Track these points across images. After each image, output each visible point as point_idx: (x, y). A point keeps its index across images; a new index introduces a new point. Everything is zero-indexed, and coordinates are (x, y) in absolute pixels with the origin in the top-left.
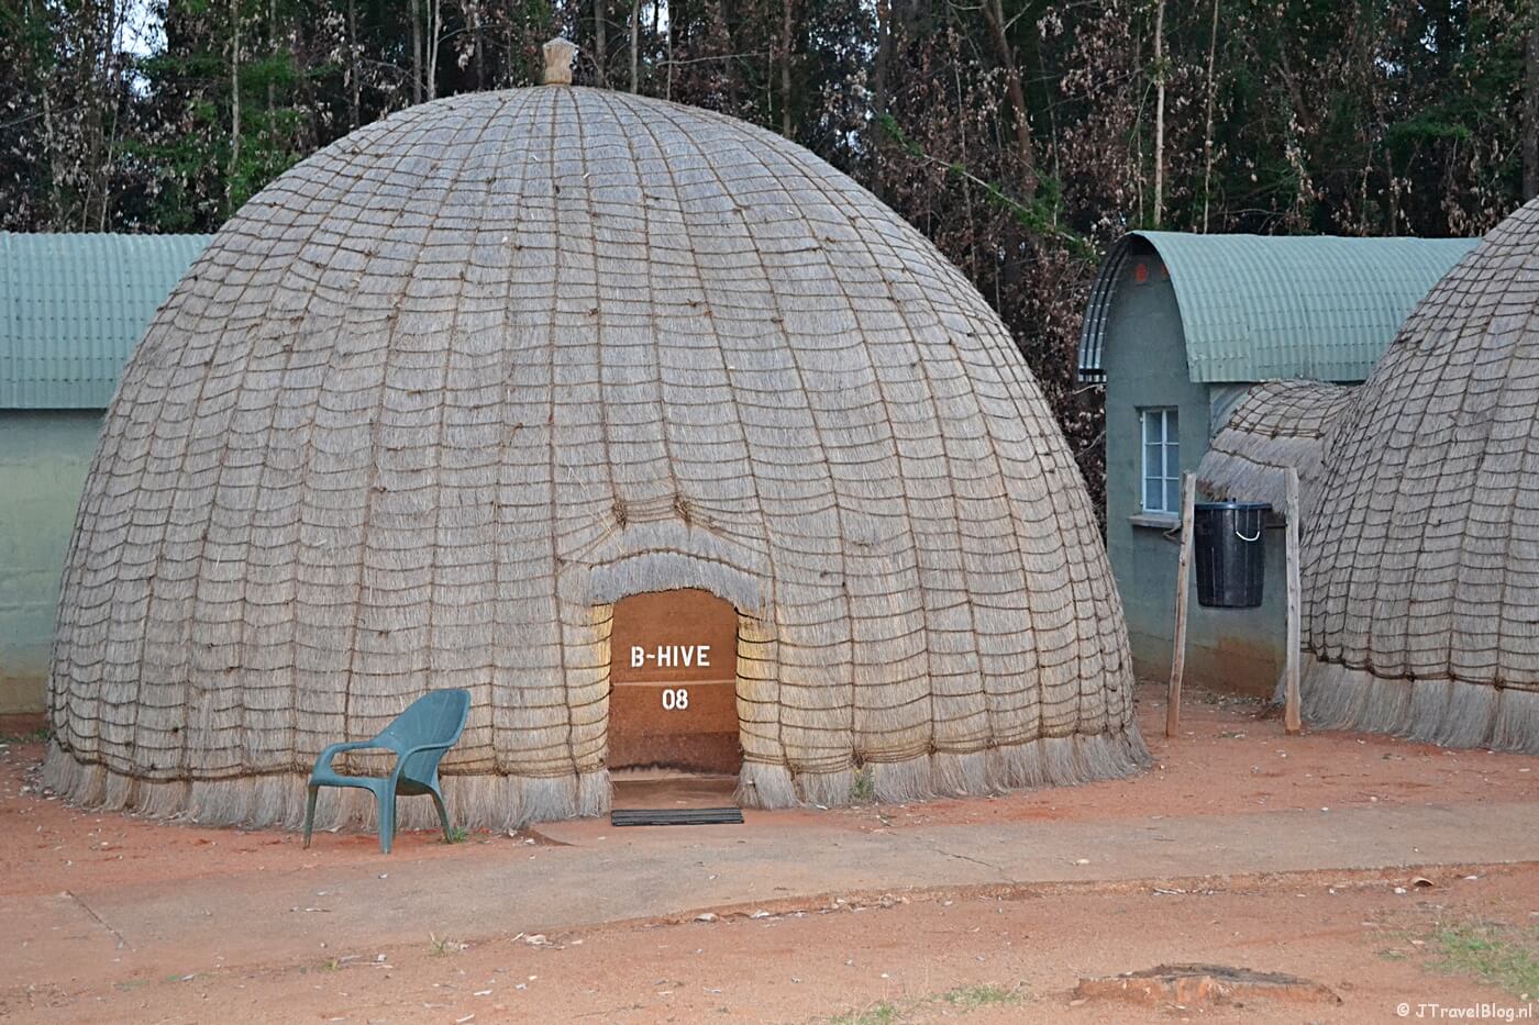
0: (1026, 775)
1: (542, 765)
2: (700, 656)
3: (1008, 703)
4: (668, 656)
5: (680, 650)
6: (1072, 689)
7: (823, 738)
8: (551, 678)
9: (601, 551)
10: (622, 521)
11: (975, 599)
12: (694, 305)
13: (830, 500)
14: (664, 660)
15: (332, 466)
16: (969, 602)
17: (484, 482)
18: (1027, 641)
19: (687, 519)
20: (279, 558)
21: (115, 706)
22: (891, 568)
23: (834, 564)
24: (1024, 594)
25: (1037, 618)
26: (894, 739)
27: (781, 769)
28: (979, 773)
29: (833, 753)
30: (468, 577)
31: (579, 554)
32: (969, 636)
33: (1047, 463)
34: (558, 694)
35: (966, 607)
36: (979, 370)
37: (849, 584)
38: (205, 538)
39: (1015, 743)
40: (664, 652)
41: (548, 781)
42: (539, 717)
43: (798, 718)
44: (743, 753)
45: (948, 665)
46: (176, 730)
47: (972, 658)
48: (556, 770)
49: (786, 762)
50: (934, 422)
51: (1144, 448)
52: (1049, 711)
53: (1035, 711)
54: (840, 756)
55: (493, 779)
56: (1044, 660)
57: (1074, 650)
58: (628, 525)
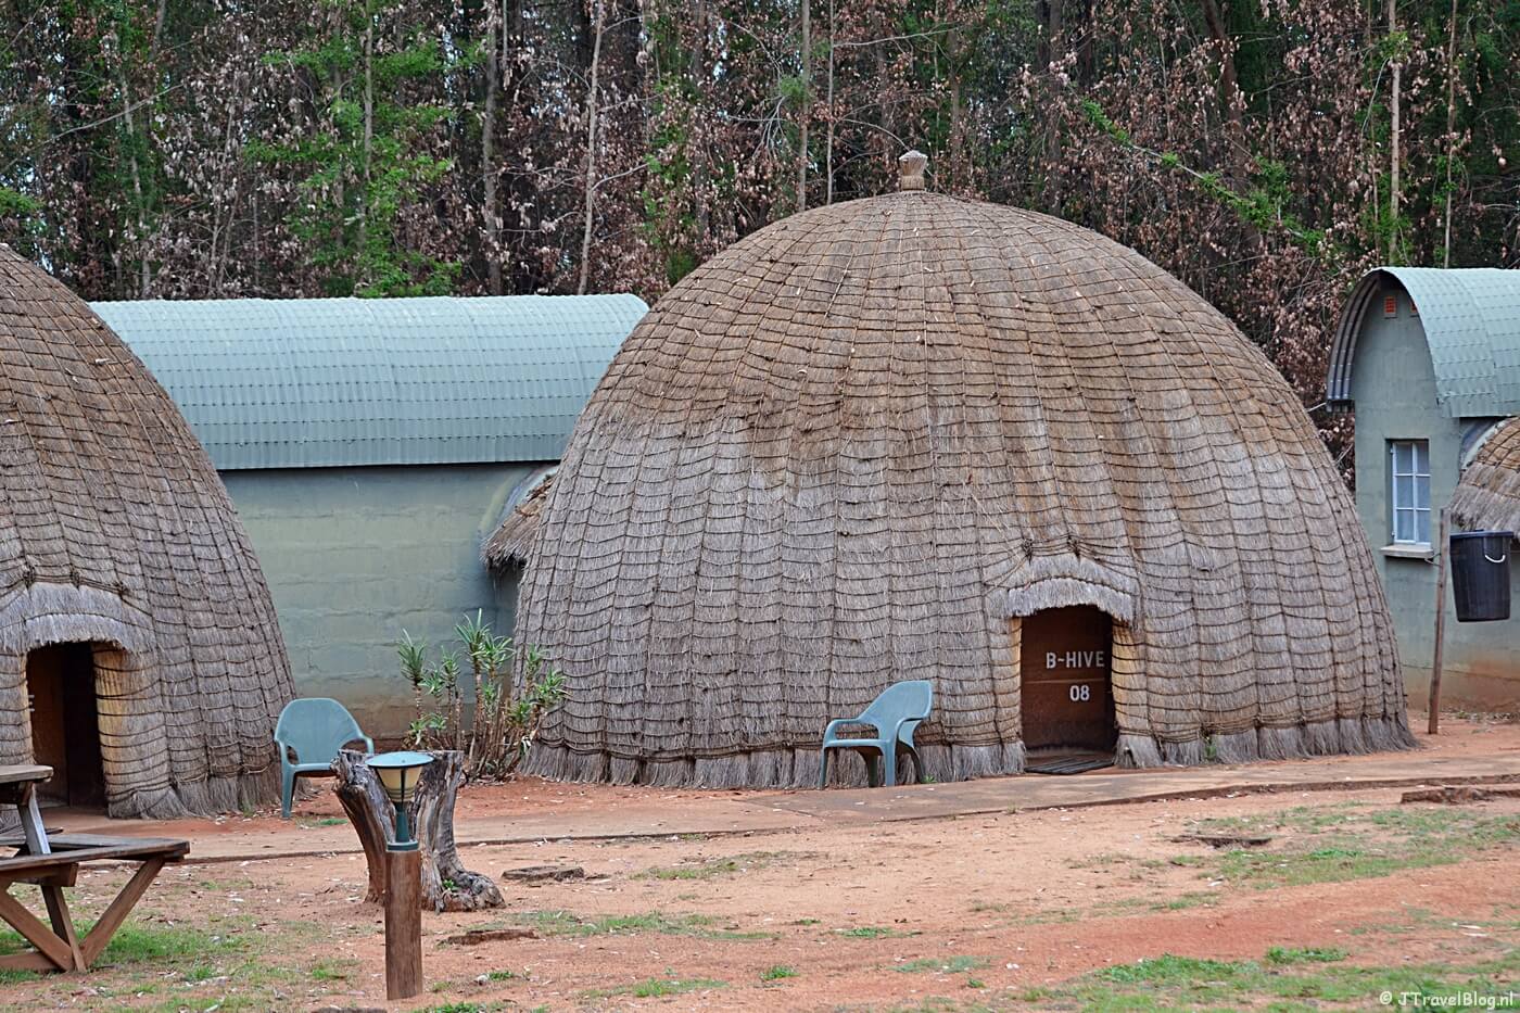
0: (1328, 745)
1: (977, 738)
2: (1098, 659)
3: (1313, 690)
4: (1074, 660)
5: (1083, 656)
6: (1359, 683)
7: (1180, 715)
8: (983, 673)
9: (1016, 577)
10: (1029, 555)
11: (1287, 611)
12: (1069, 389)
13: (1180, 537)
14: (1071, 663)
15: (804, 516)
16: (1283, 613)
17: (923, 528)
18: (1325, 643)
19: (1078, 555)
20: (766, 587)
21: (621, 705)
22: (1225, 588)
23: (1185, 585)
24: (1322, 608)
25: (1333, 626)
26: (1230, 716)
27: (1149, 739)
28: (1294, 742)
29: (1187, 727)
30: (917, 597)
31: (999, 581)
32: (1284, 639)
33: (1336, 505)
34: (988, 684)
35: (1281, 616)
36: (1283, 433)
37: (1196, 600)
38: (697, 573)
39: (1320, 722)
40: (1071, 656)
41: (982, 749)
42: (974, 701)
43: (1161, 701)
44: (1120, 728)
45: (1269, 660)
46: (681, 720)
47: (1285, 656)
48: (988, 740)
49: (1154, 737)
50: (1252, 475)
51: (1395, 479)
52: (1345, 698)
53: (1333, 697)
54: (1195, 729)
55: (940, 748)
56: (1339, 658)
57: (1359, 652)
58: (1034, 559)
